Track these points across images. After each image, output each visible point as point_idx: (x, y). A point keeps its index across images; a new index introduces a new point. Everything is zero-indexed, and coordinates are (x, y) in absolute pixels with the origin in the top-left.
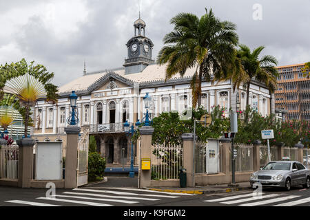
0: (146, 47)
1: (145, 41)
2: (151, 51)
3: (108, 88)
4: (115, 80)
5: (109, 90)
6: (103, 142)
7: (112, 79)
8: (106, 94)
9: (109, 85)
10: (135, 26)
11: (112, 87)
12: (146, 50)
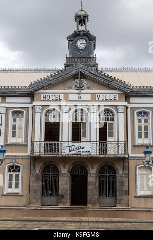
4: (85, 77)
6: (64, 171)
11: (80, 88)
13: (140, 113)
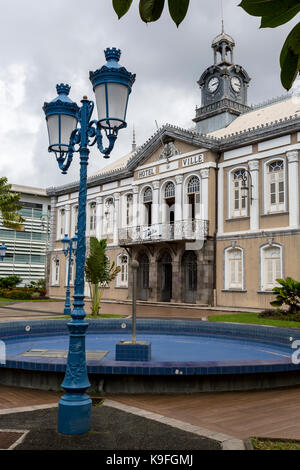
0: (235, 82)
1: (234, 70)
2: (245, 90)
3: (161, 157)
4: (173, 140)
5: (165, 160)
6: (153, 260)
7: (167, 139)
8: (157, 170)
9: (162, 151)
10: (214, 46)
11: (168, 155)
12: (236, 88)
13: (237, 172)
